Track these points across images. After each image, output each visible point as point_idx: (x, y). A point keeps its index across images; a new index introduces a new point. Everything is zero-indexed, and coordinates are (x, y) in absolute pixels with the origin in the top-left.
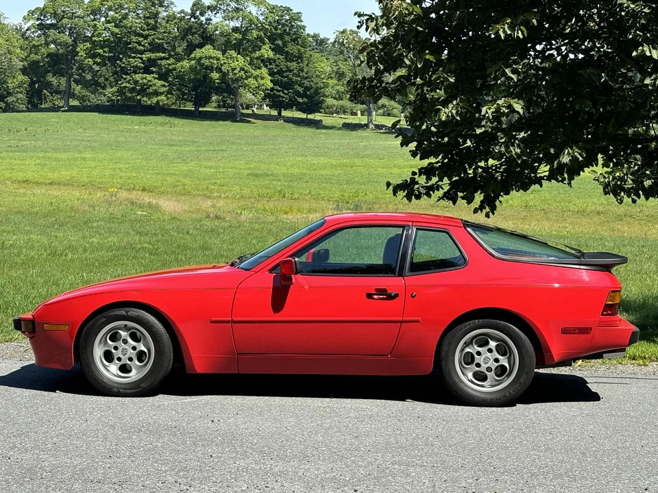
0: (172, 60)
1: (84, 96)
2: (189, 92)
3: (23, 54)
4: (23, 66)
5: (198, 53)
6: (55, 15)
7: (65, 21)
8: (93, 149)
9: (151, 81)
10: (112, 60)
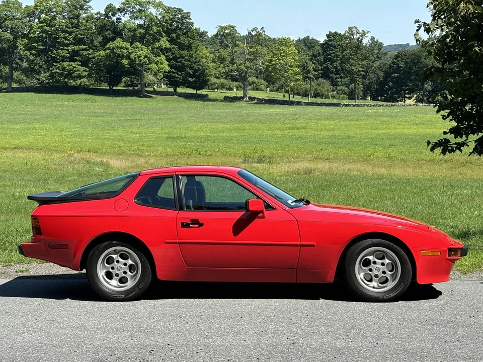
0: (91, 51)
1: (21, 80)
2: (105, 75)
5: (111, 45)
7: (7, 22)
9: (75, 67)
10: (44, 52)
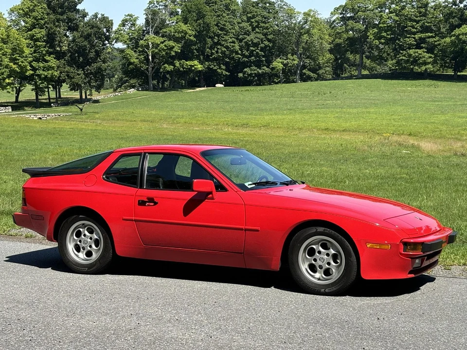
0: (437, 38)
1: (373, 67)
2: (450, 61)
3: (330, 39)
4: (330, 47)
5: (457, 31)
6: (353, 10)
7: (360, 13)
8: (376, 105)
9: (421, 54)
10: (393, 40)
